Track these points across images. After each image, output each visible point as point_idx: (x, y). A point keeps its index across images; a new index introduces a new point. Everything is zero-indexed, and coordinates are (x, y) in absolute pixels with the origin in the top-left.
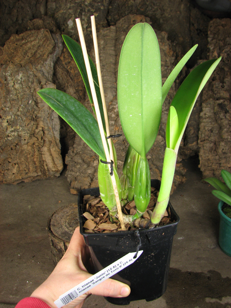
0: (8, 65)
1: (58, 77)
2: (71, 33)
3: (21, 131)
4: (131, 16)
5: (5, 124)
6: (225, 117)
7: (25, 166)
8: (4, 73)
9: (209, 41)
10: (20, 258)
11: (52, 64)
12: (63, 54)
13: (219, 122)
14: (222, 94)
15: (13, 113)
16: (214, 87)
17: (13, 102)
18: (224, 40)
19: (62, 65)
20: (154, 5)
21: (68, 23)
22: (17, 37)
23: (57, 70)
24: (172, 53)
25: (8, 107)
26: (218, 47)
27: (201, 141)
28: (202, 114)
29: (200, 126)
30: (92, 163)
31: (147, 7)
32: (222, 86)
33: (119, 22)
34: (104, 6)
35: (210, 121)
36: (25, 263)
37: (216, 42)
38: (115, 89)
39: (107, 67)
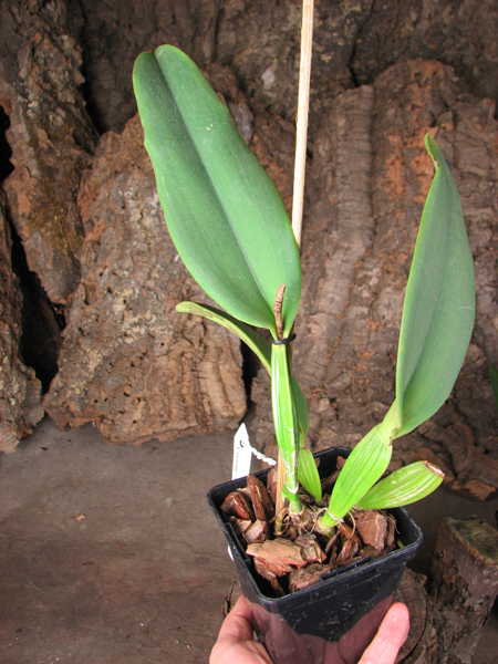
0: (130, 173)
2: (270, 99)
3: (154, 325)
4: (411, 63)
5: (119, 307)
7: (161, 406)
8: (120, 193)
10: (146, 631)
15: (138, 283)
17: (139, 258)
20: (460, 34)
21: (264, 77)
25: (128, 270)
30: (314, 403)
31: (443, 41)
33: (382, 76)
34: (345, 39)
36: (158, 645)
38: (370, 233)
39: (353, 180)
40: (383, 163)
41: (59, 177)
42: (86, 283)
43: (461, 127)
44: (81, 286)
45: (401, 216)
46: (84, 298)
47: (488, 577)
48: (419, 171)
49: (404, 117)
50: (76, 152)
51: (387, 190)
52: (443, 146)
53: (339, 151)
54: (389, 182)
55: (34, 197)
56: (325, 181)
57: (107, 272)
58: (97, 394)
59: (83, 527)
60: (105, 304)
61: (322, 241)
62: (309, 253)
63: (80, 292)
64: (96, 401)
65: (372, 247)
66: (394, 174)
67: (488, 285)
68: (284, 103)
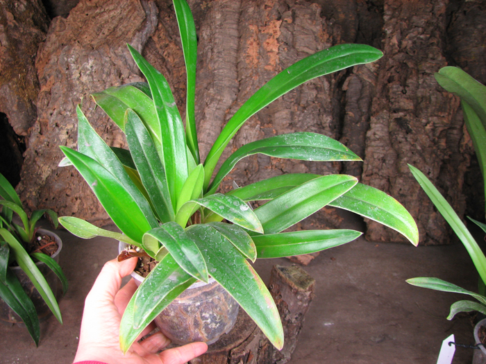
0: (72, 45)
5: (63, 136)
6: (406, 138)
7: (92, 202)
8: (66, 59)
9: (385, 20)
11: (140, 47)
12: (157, 33)
13: (396, 147)
14: (402, 104)
16: (391, 91)
18: (409, 19)
19: (156, 49)
22: (88, 3)
23: (148, 56)
24: (326, 37)
25: (70, 111)
26: (399, 31)
27: (367, 176)
28: (369, 134)
29: (366, 152)
32: (402, 91)
35: (381, 144)
37: (397, 23)
38: (236, 90)
39: (225, 55)
40: (245, 44)
41: (23, 47)
42: (41, 120)
43: (298, 21)
44: (37, 122)
45: (256, 79)
46: (39, 130)
47: (301, 300)
48: (269, 49)
49: (259, 13)
50: (35, 31)
51: (247, 62)
52: (285, 33)
53: (216, 36)
54: (248, 56)
55: (4, 60)
56: (207, 55)
57: (55, 112)
58: (47, 195)
60: (54, 134)
61: (203, 96)
63: (37, 126)
64: (47, 200)
65: (237, 99)
66: (253, 51)
67: (313, 126)
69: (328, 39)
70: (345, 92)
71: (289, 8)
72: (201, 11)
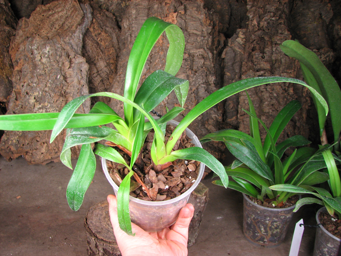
0: (34, 38)
1: (87, 49)
2: (101, 2)
3: (49, 108)
5: (32, 101)
6: (266, 89)
7: (54, 145)
8: (30, 47)
9: (248, 8)
10: (52, 240)
11: (81, 36)
12: (92, 25)
13: (260, 95)
14: (262, 65)
15: (41, 89)
16: (254, 57)
17: (41, 77)
18: (264, 7)
19: (92, 37)
22: (44, 8)
23: (87, 42)
24: (208, 22)
25: (36, 83)
26: (258, 16)
27: (241, 116)
29: (240, 100)
32: (262, 57)
35: (250, 94)
36: (57, 245)
37: (256, 10)
38: (149, 62)
42: (16, 90)
43: (188, 13)
44: (13, 92)
45: (162, 54)
46: (15, 98)
47: (199, 202)
49: (161, 8)
50: (7, 28)
52: (180, 21)
53: (133, 25)
56: (127, 39)
57: (25, 84)
58: (24, 142)
59: (20, 201)
60: (25, 99)
62: (121, 73)
63: (13, 95)
64: (23, 145)
65: (150, 68)
67: (203, 84)
68: (108, 4)
69: (210, 23)
70: (224, 59)
71: (182, 4)
72: (122, 8)
